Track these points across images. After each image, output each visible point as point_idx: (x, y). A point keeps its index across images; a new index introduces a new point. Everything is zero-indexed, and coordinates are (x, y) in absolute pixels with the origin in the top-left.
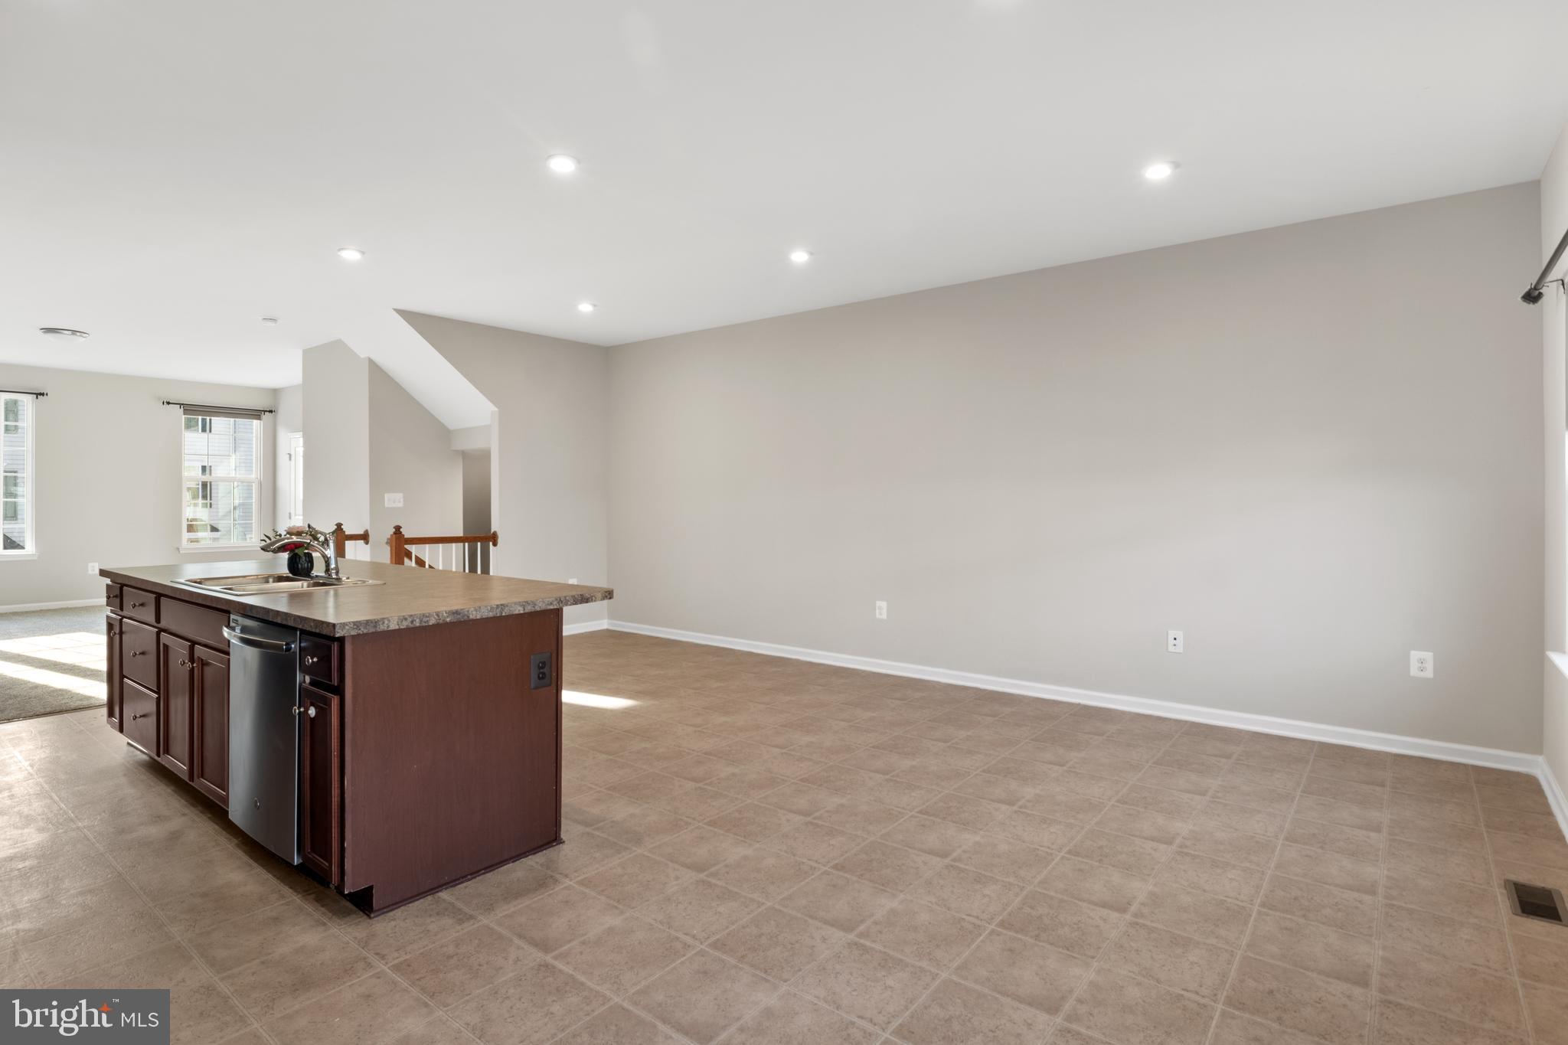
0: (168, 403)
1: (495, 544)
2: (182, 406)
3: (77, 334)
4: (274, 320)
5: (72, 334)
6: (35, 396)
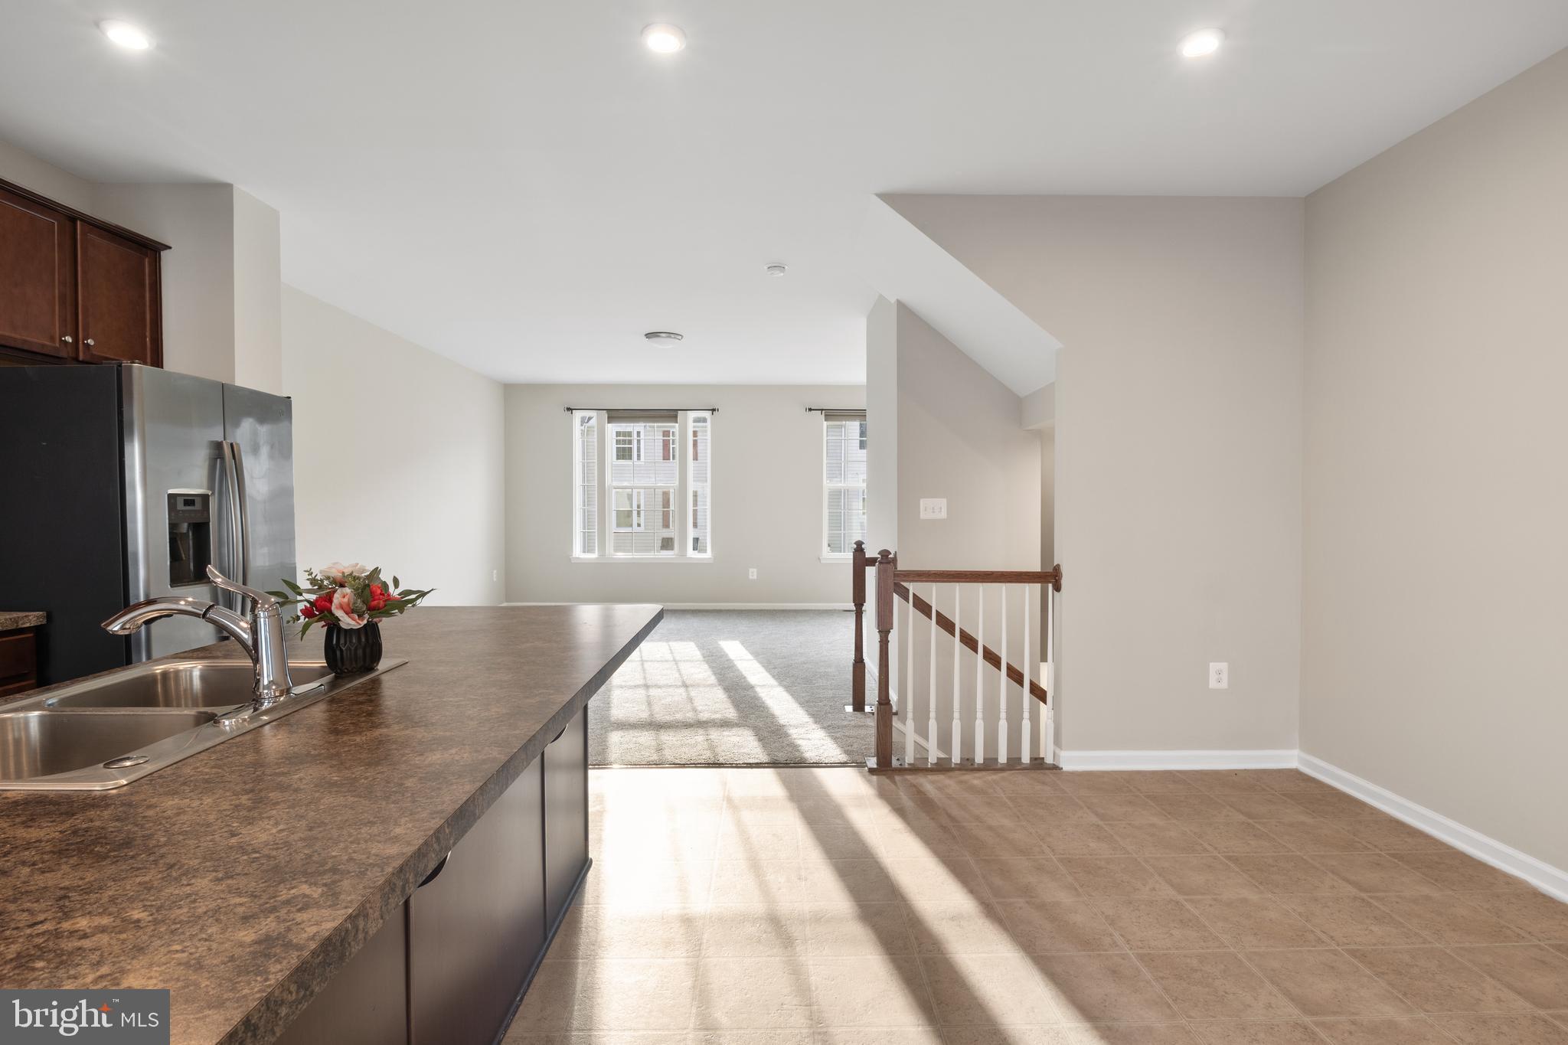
0: (810, 410)
1: (1057, 588)
2: (823, 412)
3: (672, 336)
4: (781, 268)
5: (668, 337)
6: (711, 412)
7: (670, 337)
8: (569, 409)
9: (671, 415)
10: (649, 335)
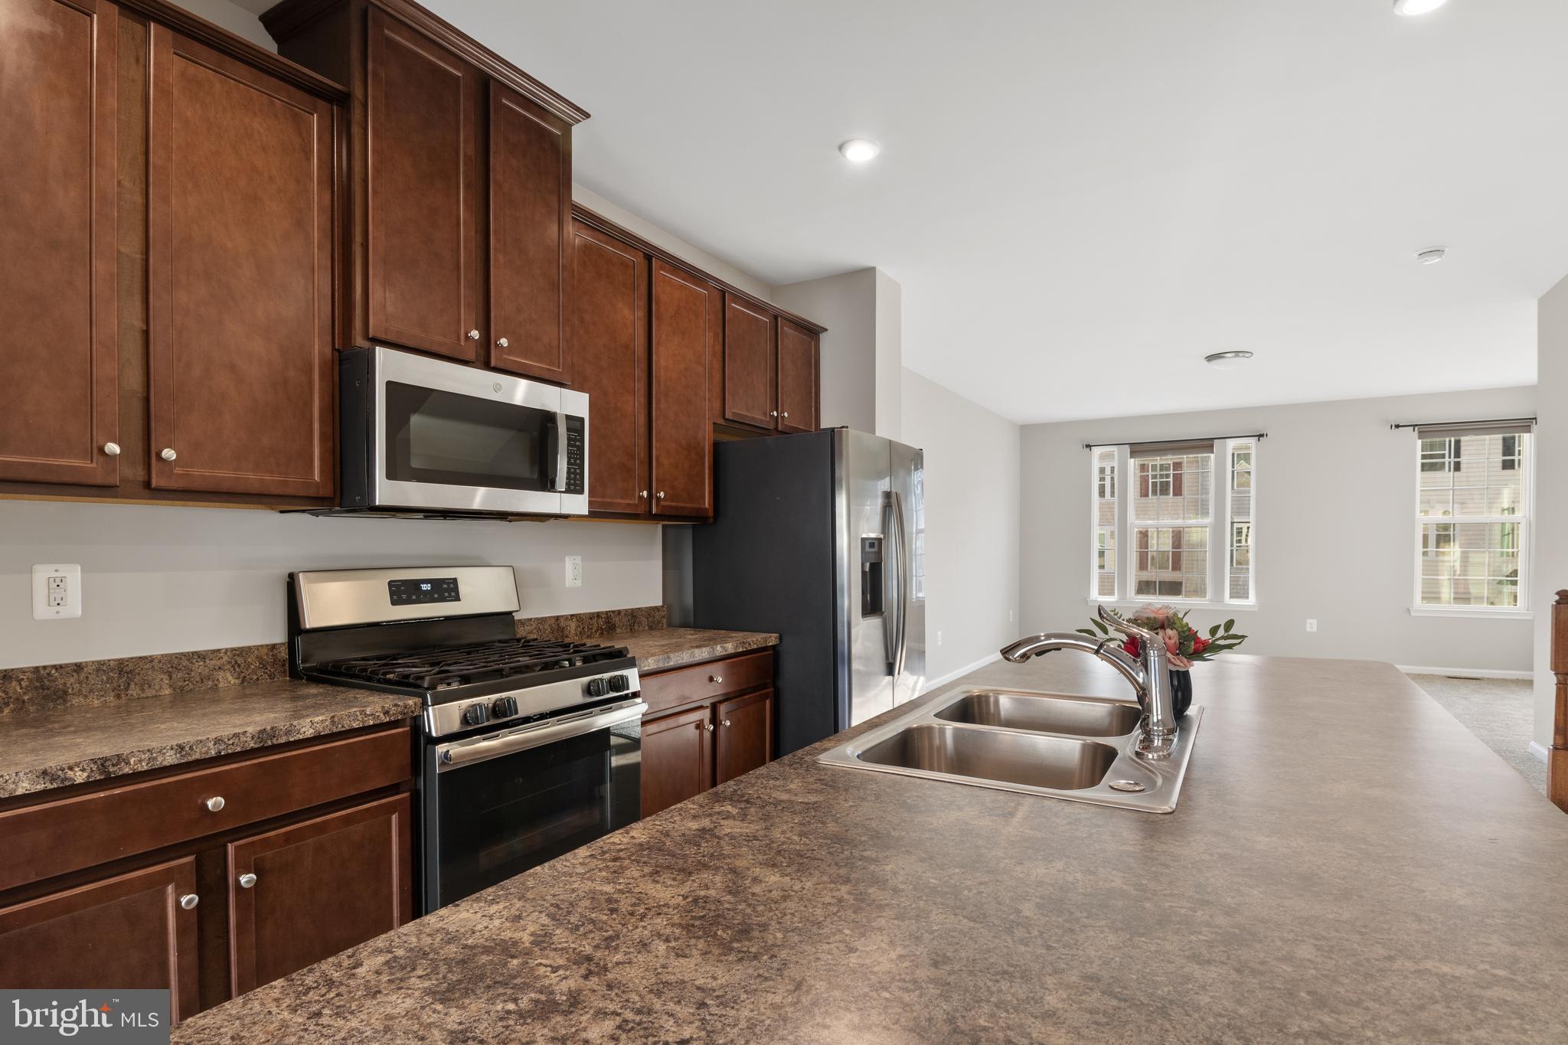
0: (1397, 426)
2: (1416, 428)
3: (1241, 355)
4: (1438, 252)
5: (1234, 357)
6: (1257, 438)
7: (1238, 356)
8: (1089, 446)
9: (1206, 445)
10: (1210, 358)
